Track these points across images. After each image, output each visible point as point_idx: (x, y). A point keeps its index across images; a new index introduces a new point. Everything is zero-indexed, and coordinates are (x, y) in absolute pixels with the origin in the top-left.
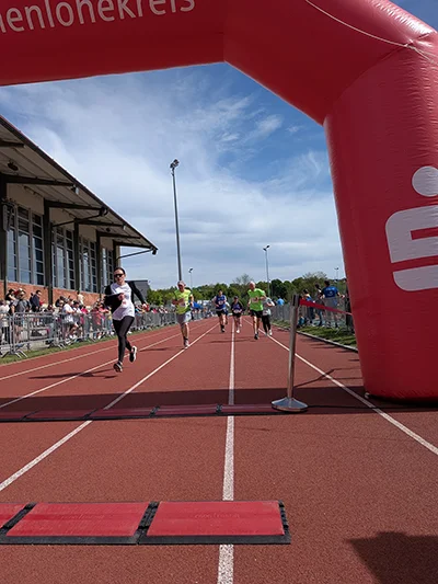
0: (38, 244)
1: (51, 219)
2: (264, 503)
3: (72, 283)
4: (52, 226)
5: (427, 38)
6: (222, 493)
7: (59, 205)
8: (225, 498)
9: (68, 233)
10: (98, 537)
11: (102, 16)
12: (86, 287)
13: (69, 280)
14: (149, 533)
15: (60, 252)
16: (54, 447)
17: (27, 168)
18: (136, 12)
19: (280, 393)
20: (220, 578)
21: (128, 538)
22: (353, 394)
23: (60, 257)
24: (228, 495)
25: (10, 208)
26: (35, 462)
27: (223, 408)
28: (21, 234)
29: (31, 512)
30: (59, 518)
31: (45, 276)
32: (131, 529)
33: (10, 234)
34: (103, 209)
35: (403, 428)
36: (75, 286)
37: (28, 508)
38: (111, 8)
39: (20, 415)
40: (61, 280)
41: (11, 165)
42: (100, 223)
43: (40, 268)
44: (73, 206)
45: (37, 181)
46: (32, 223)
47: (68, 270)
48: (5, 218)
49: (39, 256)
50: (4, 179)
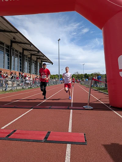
0: (20, 60)
1: (24, 54)
2: (80, 133)
3: (29, 71)
4: (24, 55)
6: (68, 130)
7: (26, 50)
8: (69, 131)
9: (29, 58)
10: (33, 140)
12: (33, 73)
13: (28, 71)
14: (48, 139)
15: (26, 63)
16: (22, 115)
17: (18, 39)
19: (86, 104)
20: (67, 153)
21: (42, 140)
22: (106, 106)
23: (26, 64)
24: (70, 131)
25: (13, 50)
26: (17, 119)
28: (16, 57)
29: (15, 132)
30: (23, 134)
31: (22, 69)
32: (43, 138)
33: (13, 57)
34: (39, 51)
35: (120, 115)
36: (30, 72)
37: (15, 131)
39: (13, 106)
40: (26, 71)
41: (14, 38)
42: (37, 55)
43: (20, 67)
44: (30, 50)
45: (21, 43)
46: (19, 54)
47: (28, 68)
48: (12, 53)
49: (20, 64)
50: (12, 42)
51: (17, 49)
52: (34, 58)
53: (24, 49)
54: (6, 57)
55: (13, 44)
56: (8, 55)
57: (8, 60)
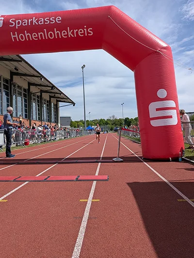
0: (25, 101)
1: (31, 91)
4: (31, 93)
5: (165, 48)
7: (34, 84)
9: (38, 97)
11: (63, 36)
13: (38, 116)
14: (78, 180)
15: (34, 104)
17: (22, 70)
18: (74, 35)
20: (93, 185)
21: (74, 180)
22: (140, 158)
23: (34, 106)
25: (14, 86)
27: (98, 160)
29: (50, 177)
33: (14, 97)
34: (53, 87)
38: (66, 34)
41: (16, 69)
42: (51, 92)
43: (26, 111)
44: (40, 85)
45: (25, 75)
46: (23, 92)
47: (38, 112)
48: (12, 90)
49: (26, 106)
50: (12, 74)
51: (19, 85)
52: (46, 96)
53: (30, 84)
54: (5, 97)
55: (14, 77)
56: (7, 94)
57: (8, 102)
